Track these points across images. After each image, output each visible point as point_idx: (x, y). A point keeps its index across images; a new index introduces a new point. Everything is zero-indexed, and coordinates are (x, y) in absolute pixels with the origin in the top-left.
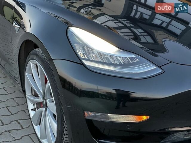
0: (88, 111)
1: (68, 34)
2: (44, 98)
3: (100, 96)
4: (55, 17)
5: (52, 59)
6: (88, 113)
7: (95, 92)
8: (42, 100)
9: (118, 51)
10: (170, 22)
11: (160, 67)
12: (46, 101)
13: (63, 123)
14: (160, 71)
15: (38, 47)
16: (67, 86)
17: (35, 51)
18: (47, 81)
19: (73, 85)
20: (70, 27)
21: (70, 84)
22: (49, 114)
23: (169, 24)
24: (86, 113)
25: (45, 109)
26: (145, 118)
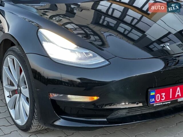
0: (52, 93)
1: (38, 34)
2: (18, 86)
3: (63, 84)
4: (29, 21)
5: (26, 53)
6: (52, 95)
7: (60, 80)
8: (17, 88)
9: (77, 48)
10: (131, 30)
11: (108, 60)
12: (20, 89)
13: (34, 109)
14: (107, 63)
15: (14, 45)
16: (37, 76)
17: (12, 48)
18: (22, 71)
19: (42, 75)
20: (40, 28)
21: (39, 74)
22: (23, 98)
23: (130, 32)
24: (51, 94)
25: (19, 95)
26: (96, 98)
